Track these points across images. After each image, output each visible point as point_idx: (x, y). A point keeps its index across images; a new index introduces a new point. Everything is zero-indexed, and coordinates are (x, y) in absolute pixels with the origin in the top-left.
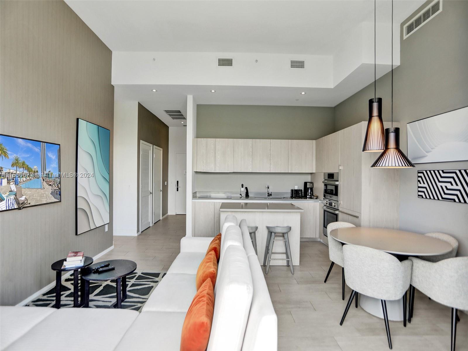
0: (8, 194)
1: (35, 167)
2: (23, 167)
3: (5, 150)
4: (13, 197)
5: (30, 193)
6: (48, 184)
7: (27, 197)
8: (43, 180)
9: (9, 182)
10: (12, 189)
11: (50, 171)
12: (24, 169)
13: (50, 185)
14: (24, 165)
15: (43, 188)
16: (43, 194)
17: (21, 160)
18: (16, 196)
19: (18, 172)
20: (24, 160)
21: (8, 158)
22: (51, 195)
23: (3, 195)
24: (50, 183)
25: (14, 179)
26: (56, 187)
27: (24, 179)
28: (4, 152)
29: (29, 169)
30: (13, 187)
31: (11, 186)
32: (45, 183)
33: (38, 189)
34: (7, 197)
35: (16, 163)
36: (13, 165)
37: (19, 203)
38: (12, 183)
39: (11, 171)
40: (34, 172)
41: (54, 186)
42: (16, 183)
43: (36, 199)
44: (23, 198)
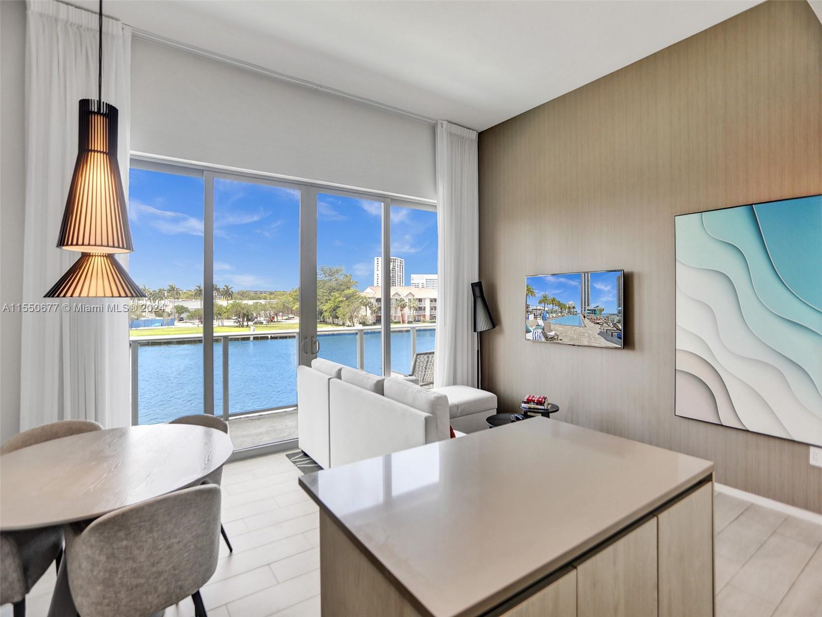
0: (534, 327)
1: (570, 303)
2: (553, 304)
3: (531, 290)
4: (540, 331)
5: (562, 329)
6: (592, 322)
7: (558, 333)
8: (584, 317)
9: (536, 317)
10: (540, 324)
11: (598, 306)
12: (554, 305)
13: (598, 323)
14: (553, 301)
15: (583, 325)
16: (584, 333)
17: (550, 297)
18: (543, 330)
19: (546, 309)
20: (554, 297)
21: (535, 296)
22: (598, 336)
23: (530, 328)
24: (598, 321)
25: (542, 315)
26: (609, 326)
27: (554, 315)
28: (531, 291)
29: (562, 306)
30: (541, 322)
31: (538, 321)
32: (586, 321)
33: (574, 326)
34: (534, 330)
35: (544, 300)
36: (540, 302)
37: (547, 337)
38: (540, 318)
39: (538, 308)
40: (569, 308)
41: (605, 325)
42: (544, 319)
43: (572, 336)
44: (552, 333)
